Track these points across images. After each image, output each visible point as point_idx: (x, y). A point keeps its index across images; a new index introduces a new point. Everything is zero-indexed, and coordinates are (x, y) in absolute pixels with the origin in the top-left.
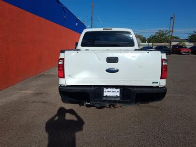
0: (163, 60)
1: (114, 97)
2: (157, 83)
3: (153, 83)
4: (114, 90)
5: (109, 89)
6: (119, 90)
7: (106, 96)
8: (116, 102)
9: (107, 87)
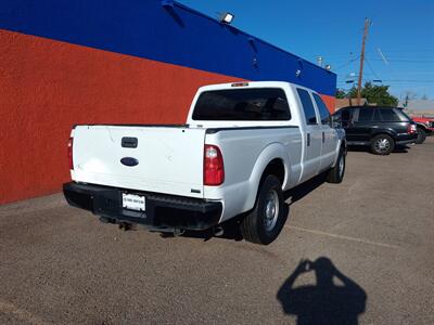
0: (206, 147)
1: (137, 211)
2: (199, 192)
3: (193, 191)
4: (136, 198)
5: (130, 196)
6: (143, 199)
7: (126, 208)
8: (139, 220)
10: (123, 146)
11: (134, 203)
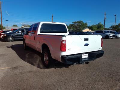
1: (86, 58)
2: (100, 49)
6: (87, 54)
7: (83, 58)
9: (83, 53)
10: (85, 41)
11: (85, 56)
